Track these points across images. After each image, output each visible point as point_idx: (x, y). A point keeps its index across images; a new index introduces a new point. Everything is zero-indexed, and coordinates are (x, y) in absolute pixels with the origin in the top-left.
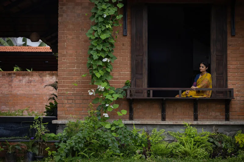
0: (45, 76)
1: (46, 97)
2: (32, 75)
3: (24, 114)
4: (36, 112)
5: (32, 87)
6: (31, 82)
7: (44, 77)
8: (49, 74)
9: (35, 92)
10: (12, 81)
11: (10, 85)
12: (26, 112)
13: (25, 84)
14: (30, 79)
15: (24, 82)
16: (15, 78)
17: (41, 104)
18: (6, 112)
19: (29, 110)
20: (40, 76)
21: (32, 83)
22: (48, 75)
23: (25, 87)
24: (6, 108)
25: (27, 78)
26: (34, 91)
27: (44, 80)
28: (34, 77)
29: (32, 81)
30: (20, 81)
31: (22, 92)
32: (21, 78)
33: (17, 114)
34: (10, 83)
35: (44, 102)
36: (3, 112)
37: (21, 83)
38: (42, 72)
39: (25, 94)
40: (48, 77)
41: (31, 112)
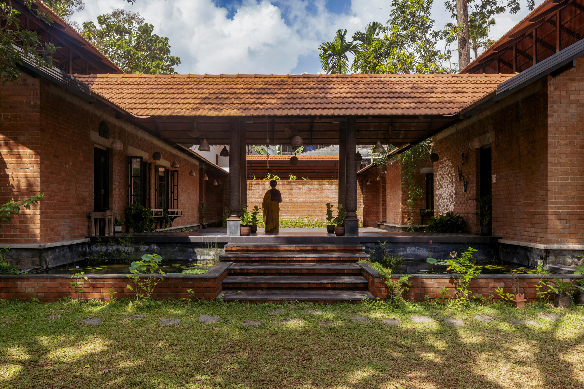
0: (324, 184)
2: (312, 184)
3: (304, 222)
4: (316, 220)
5: (312, 195)
6: (310, 191)
9: (314, 200)
10: (291, 189)
11: (290, 194)
12: (306, 220)
13: (304, 192)
14: (310, 187)
15: (304, 190)
16: (295, 187)
18: (286, 220)
19: (309, 218)
20: (319, 184)
21: (312, 192)
23: (305, 195)
24: (286, 216)
25: (306, 187)
26: (313, 199)
28: (314, 186)
29: (312, 189)
30: (300, 189)
31: (302, 200)
32: (301, 186)
33: (297, 221)
34: (290, 192)
36: (284, 220)
37: (300, 192)
38: (322, 180)
39: (304, 202)
41: (311, 220)
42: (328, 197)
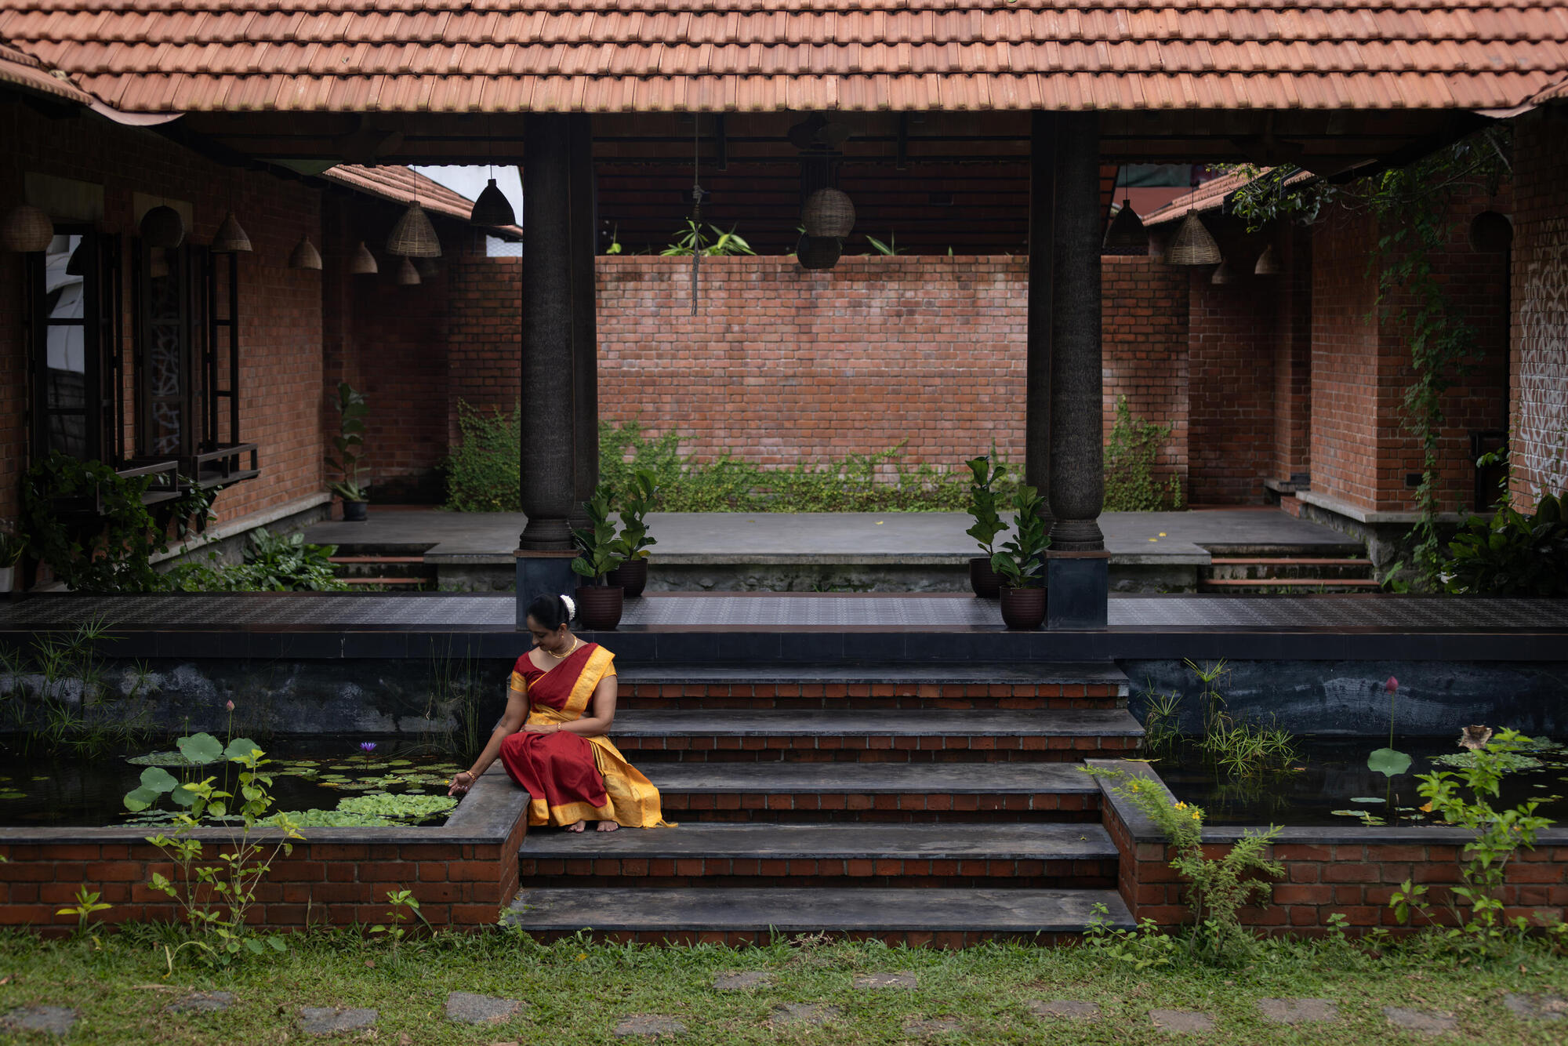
0: (987, 279)
1: (990, 389)
2: (919, 277)
3: (878, 477)
4: (941, 469)
5: (919, 337)
6: (911, 313)
7: (981, 287)
8: (1006, 272)
9: (934, 365)
10: (811, 306)
11: (805, 330)
12: (888, 468)
13: (878, 320)
14: (909, 294)
15: (875, 311)
16: (829, 293)
17: (968, 424)
18: (783, 467)
19: (907, 459)
20: (958, 279)
21: (919, 318)
22: (1001, 276)
23: (882, 337)
24: (784, 450)
25: (891, 292)
26: (927, 357)
27: (982, 303)
28: (930, 287)
29: (917, 304)
30: (855, 305)
31: (865, 364)
32: (860, 288)
33: (841, 477)
34: (802, 320)
35: (981, 415)
36: (771, 467)
37: (859, 319)
38: (970, 258)
39: (880, 375)
40: (1000, 286)
41: (915, 469)
42: (1006, 349)
